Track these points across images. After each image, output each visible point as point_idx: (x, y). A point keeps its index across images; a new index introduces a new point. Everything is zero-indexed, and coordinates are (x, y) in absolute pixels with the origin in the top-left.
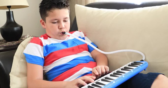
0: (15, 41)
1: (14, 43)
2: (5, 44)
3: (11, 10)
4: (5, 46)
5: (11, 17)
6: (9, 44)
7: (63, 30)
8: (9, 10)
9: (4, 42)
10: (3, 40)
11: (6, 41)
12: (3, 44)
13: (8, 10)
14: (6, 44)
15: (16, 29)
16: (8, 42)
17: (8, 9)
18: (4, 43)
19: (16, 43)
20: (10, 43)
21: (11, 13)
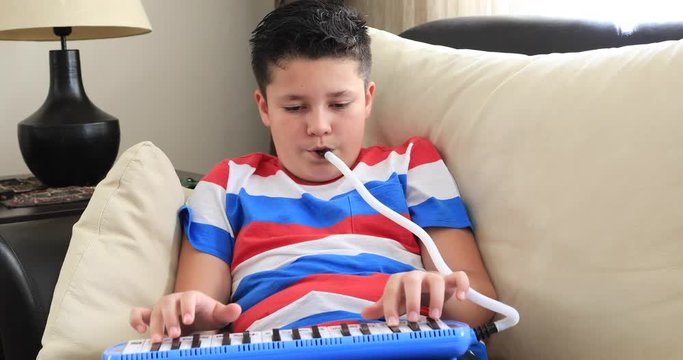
0: (82, 185)
1: (76, 195)
2: (37, 196)
3: (71, 45)
4: (36, 202)
5: (71, 75)
6: (52, 194)
7: (322, 143)
8: (63, 45)
9: (34, 186)
10: (30, 179)
11: (40, 184)
12: (27, 196)
13: (57, 46)
14: (41, 196)
15: (89, 129)
16: (50, 189)
17: (59, 38)
18: (33, 191)
19: (84, 192)
20: (60, 194)
21: (71, 60)
